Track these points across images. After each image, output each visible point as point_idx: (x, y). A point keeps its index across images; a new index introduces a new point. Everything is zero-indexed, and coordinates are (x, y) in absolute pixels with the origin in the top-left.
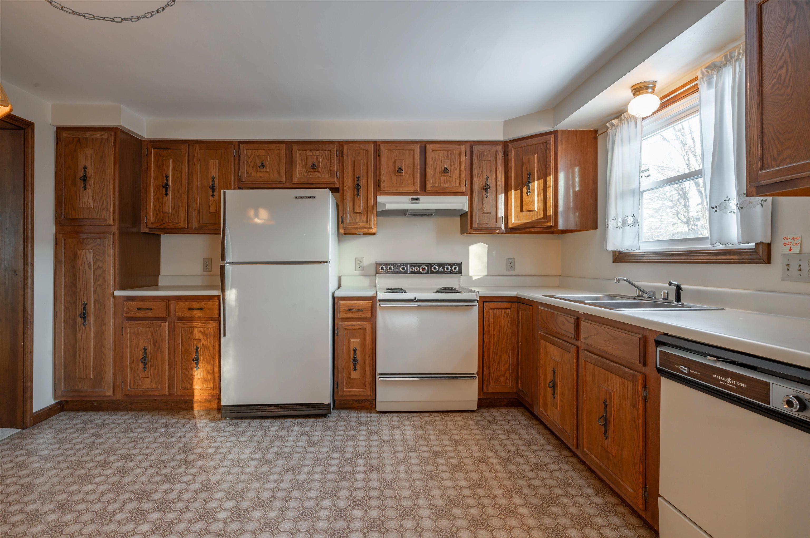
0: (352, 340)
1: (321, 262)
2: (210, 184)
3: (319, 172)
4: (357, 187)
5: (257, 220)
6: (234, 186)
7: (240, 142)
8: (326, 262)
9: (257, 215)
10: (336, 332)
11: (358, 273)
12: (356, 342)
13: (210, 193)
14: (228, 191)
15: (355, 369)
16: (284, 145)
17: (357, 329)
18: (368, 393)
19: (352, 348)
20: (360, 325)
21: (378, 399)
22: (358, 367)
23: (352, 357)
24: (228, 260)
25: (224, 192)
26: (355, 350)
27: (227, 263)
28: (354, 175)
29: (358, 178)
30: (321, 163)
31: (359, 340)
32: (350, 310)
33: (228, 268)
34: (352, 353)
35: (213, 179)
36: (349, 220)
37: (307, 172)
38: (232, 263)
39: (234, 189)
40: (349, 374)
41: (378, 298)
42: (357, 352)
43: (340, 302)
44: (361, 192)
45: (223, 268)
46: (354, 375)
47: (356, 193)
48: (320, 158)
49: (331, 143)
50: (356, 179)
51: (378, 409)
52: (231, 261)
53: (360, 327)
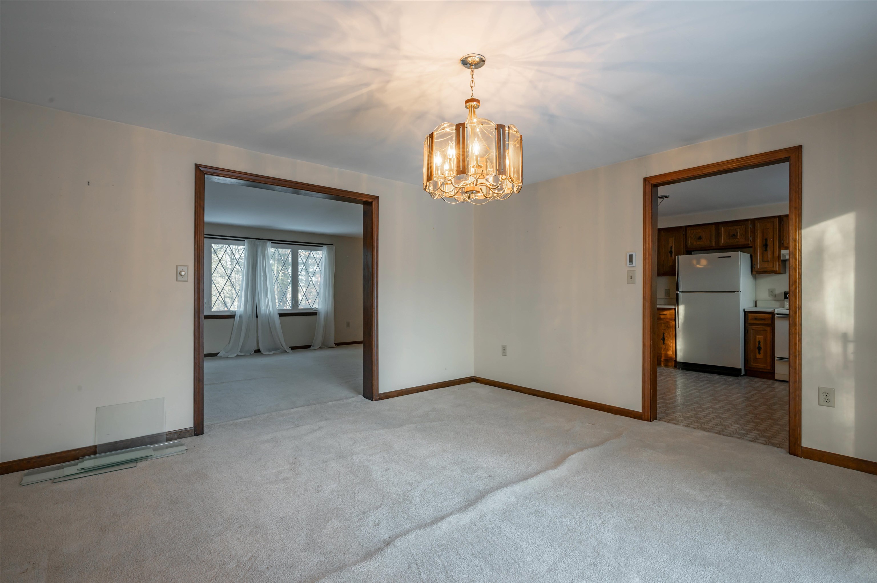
0: (757, 336)
1: (734, 292)
2: (669, 250)
3: (738, 239)
4: (765, 246)
5: (698, 266)
6: (683, 253)
7: (686, 227)
8: (738, 291)
9: (698, 263)
10: (746, 331)
11: (771, 298)
12: (760, 338)
13: (670, 255)
14: (679, 256)
15: (759, 353)
16: (714, 225)
17: (761, 330)
18: (769, 368)
19: (757, 340)
20: (763, 328)
21: (776, 372)
22: (762, 352)
23: (757, 345)
24: (680, 290)
25: (678, 257)
26: (759, 342)
27: (680, 292)
28: (763, 239)
29: (766, 240)
30: (739, 233)
31: (762, 337)
32: (756, 319)
33: (680, 294)
34: (757, 344)
35: (671, 247)
36: (760, 266)
37: (729, 239)
38: (682, 292)
39: (683, 255)
40: (756, 356)
41: (776, 312)
42: (761, 343)
43: (749, 314)
44: (769, 248)
45: (677, 294)
46: (758, 356)
47: (764, 249)
48: (738, 230)
49: (746, 220)
50: (764, 241)
51: (776, 378)
52: (682, 291)
53: (763, 329)
